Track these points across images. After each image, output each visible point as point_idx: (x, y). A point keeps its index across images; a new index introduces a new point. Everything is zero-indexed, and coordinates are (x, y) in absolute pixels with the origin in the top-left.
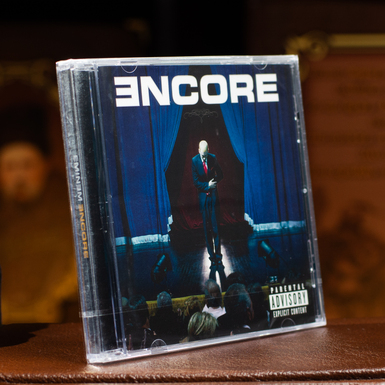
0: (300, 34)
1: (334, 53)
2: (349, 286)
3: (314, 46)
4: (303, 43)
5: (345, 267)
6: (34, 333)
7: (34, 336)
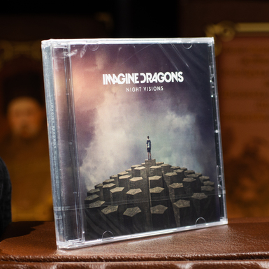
0: (216, 23)
1: (239, 36)
2: (249, 195)
3: (225, 31)
4: (218, 29)
5: (247, 182)
6: (34, 228)
7: (34, 229)
